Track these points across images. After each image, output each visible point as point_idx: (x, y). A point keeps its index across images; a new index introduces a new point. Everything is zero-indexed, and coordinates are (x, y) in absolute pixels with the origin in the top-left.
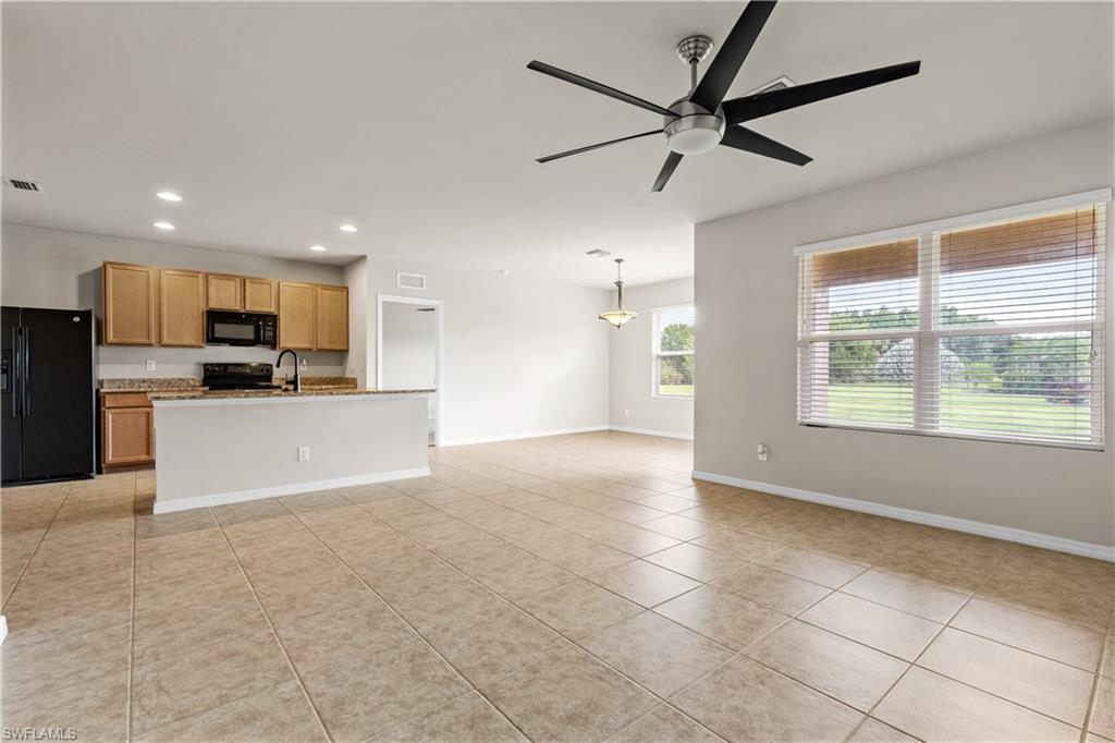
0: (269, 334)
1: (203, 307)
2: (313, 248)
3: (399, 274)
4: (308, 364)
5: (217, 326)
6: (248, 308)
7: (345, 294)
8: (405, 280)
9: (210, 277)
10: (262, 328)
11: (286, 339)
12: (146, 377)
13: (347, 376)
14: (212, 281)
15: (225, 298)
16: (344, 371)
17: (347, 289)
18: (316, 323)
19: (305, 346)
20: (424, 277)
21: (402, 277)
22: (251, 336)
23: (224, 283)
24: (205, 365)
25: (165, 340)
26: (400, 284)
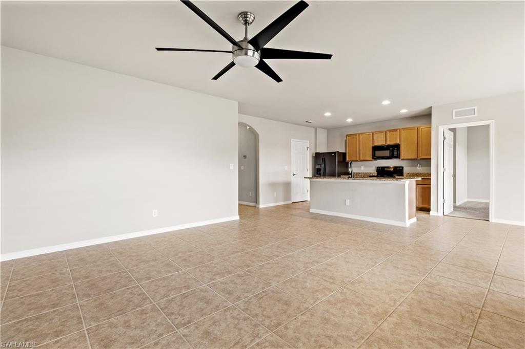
1: (372, 145)
2: (401, 112)
3: (454, 111)
5: (376, 152)
6: (388, 144)
8: (458, 114)
9: (375, 133)
10: (394, 151)
11: (404, 155)
12: (360, 172)
14: (375, 135)
15: (380, 141)
19: (413, 157)
21: (456, 112)
23: (380, 135)
24: (377, 167)
25: (361, 159)
26: (456, 117)
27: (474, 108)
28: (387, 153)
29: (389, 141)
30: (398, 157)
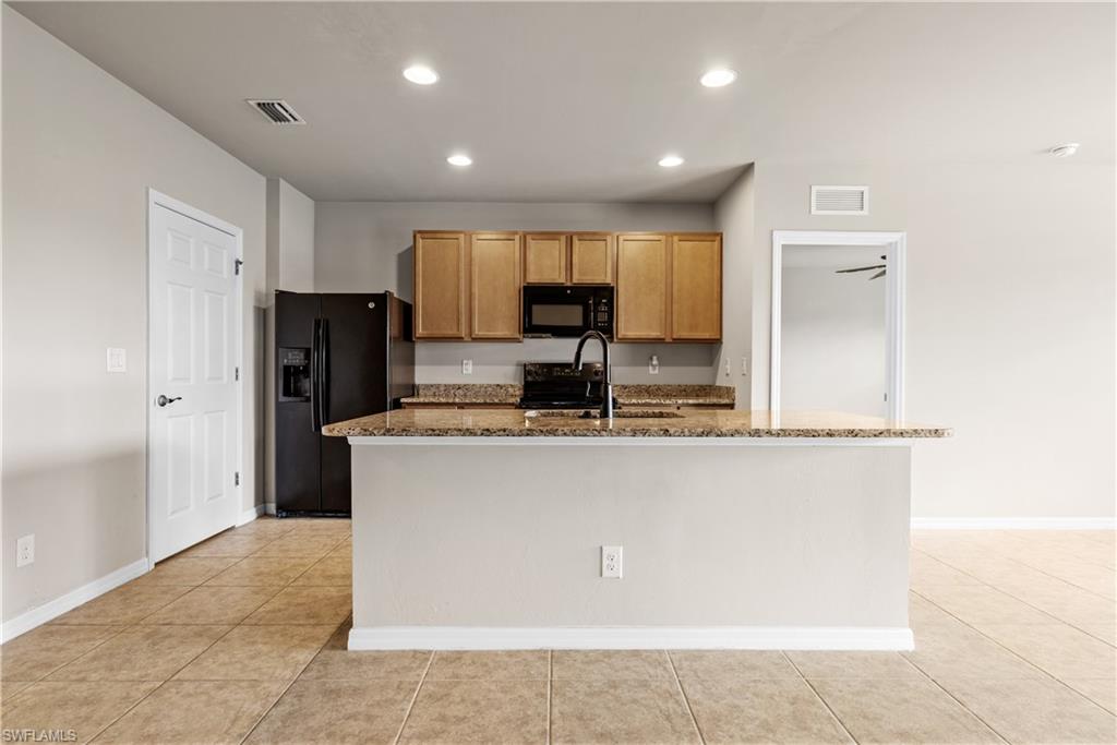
0: (603, 317)
1: (518, 283)
2: (664, 163)
3: (814, 189)
4: (660, 365)
5: (535, 308)
6: (575, 281)
7: (717, 244)
8: (827, 200)
9: (529, 238)
10: (594, 308)
11: (627, 325)
12: (462, 381)
13: (718, 384)
14: (531, 243)
15: (548, 267)
16: (715, 375)
17: (721, 235)
18: (670, 299)
19: (654, 334)
20: (865, 189)
21: (819, 194)
22: (578, 321)
23: (546, 245)
24: (525, 365)
25: (477, 332)
26: (818, 209)
27: (861, 188)
28: (573, 315)
29: (580, 273)
30: (607, 332)
